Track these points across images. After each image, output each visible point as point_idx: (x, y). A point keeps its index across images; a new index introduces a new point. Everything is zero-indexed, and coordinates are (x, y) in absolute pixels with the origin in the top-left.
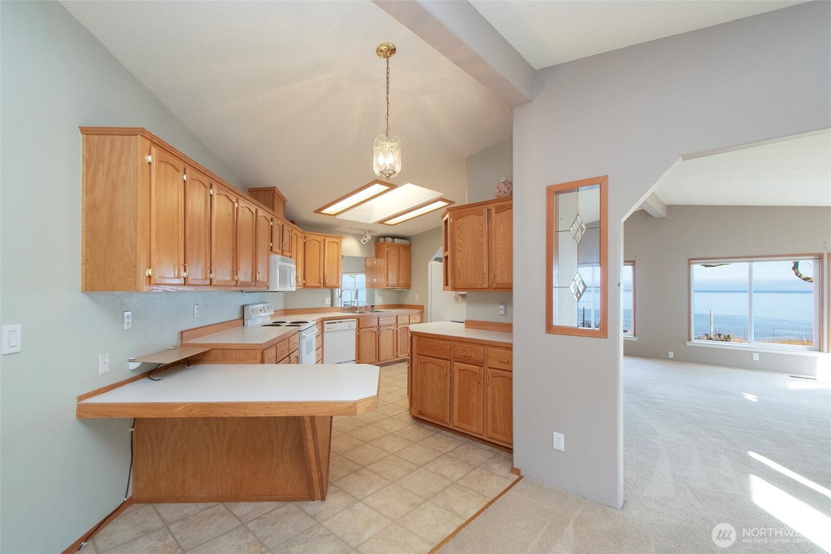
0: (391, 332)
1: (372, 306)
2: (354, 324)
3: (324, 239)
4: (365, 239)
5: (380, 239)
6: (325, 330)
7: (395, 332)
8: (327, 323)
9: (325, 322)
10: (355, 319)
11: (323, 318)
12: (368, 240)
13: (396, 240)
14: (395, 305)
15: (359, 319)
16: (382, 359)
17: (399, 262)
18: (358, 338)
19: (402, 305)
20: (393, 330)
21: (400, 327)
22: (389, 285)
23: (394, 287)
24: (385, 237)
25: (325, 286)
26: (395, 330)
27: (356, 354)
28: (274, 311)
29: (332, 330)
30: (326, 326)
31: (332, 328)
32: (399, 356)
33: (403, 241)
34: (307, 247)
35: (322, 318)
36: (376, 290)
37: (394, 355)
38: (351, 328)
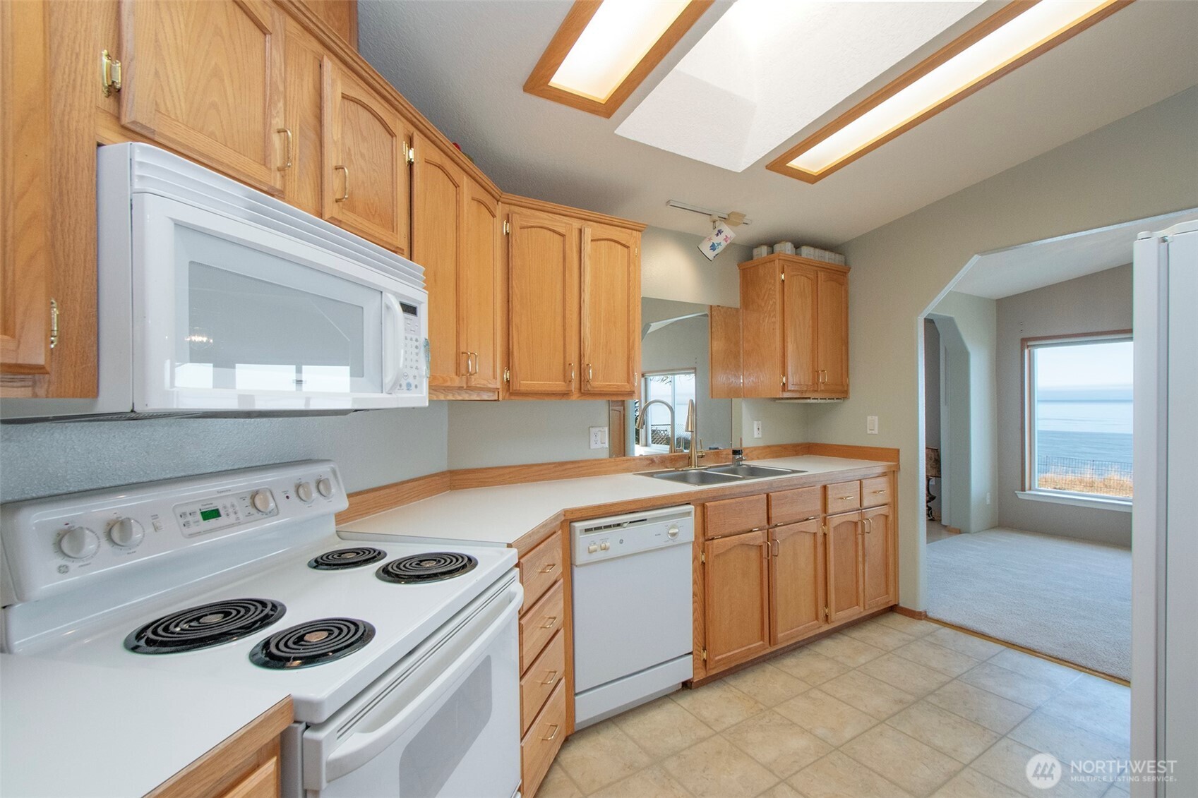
0: (808, 541)
1: (736, 452)
2: (686, 525)
3: (580, 230)
4: (716, 240)
5: (756, 251)
6: (581, 556)
7: (820, 539)
8: (587, 530)
9: (579, 526)
10: (691, 508)
11: (572, 511)
12: (724, 244)
13: (807, 252)
14: (798, 445)
15: (703, 506)
16: (780, 635)
17: (815, 318)
18: (702, 571)
19: (816, 445)
20: (815, 534)
21: (835, 521)
22: (790, 387)
23: (802, 392)
24: (771, 244)
25: (586, 392)
26: (820, 535)
27: (695, 629)
28: (349, 496)
29: (609, 554)
30: (583, 542)
31: (605, 549)
32: (833, 616)
33: (828, 257)
34: (515, 251)
35: (566, 512)
36: (744, 406)
37: (817, 618)
38: (679, 539)
